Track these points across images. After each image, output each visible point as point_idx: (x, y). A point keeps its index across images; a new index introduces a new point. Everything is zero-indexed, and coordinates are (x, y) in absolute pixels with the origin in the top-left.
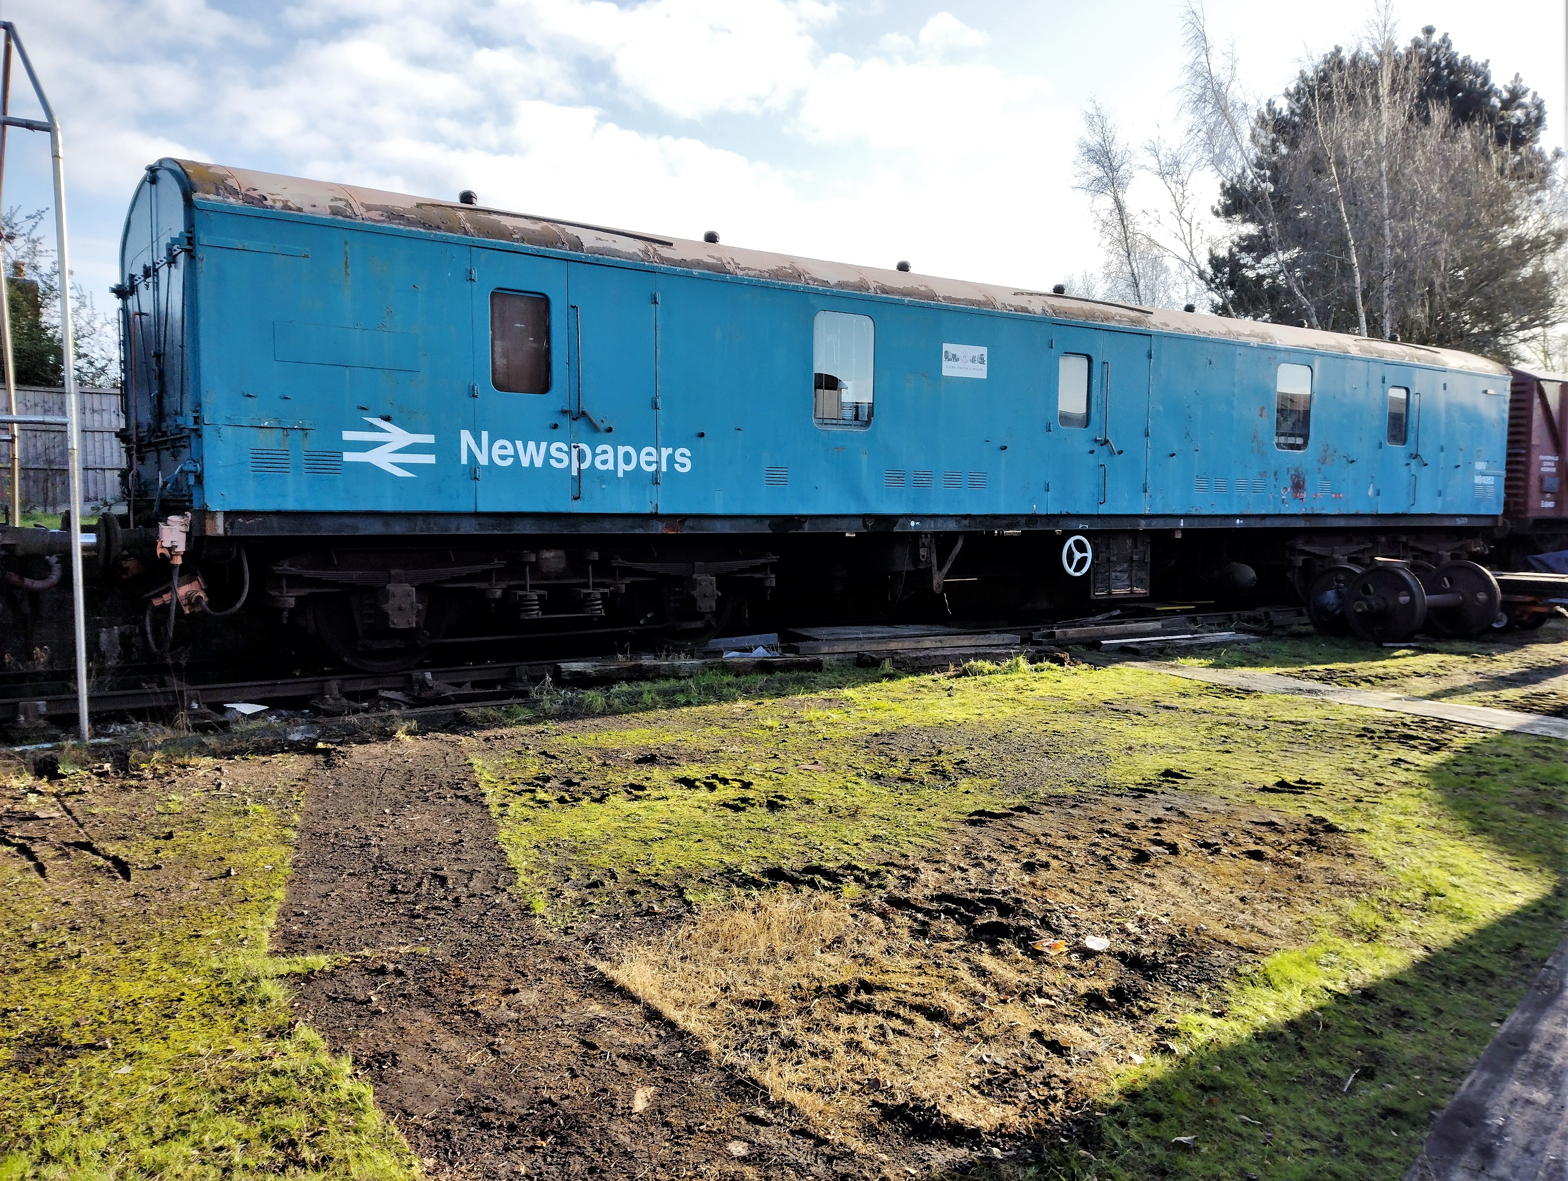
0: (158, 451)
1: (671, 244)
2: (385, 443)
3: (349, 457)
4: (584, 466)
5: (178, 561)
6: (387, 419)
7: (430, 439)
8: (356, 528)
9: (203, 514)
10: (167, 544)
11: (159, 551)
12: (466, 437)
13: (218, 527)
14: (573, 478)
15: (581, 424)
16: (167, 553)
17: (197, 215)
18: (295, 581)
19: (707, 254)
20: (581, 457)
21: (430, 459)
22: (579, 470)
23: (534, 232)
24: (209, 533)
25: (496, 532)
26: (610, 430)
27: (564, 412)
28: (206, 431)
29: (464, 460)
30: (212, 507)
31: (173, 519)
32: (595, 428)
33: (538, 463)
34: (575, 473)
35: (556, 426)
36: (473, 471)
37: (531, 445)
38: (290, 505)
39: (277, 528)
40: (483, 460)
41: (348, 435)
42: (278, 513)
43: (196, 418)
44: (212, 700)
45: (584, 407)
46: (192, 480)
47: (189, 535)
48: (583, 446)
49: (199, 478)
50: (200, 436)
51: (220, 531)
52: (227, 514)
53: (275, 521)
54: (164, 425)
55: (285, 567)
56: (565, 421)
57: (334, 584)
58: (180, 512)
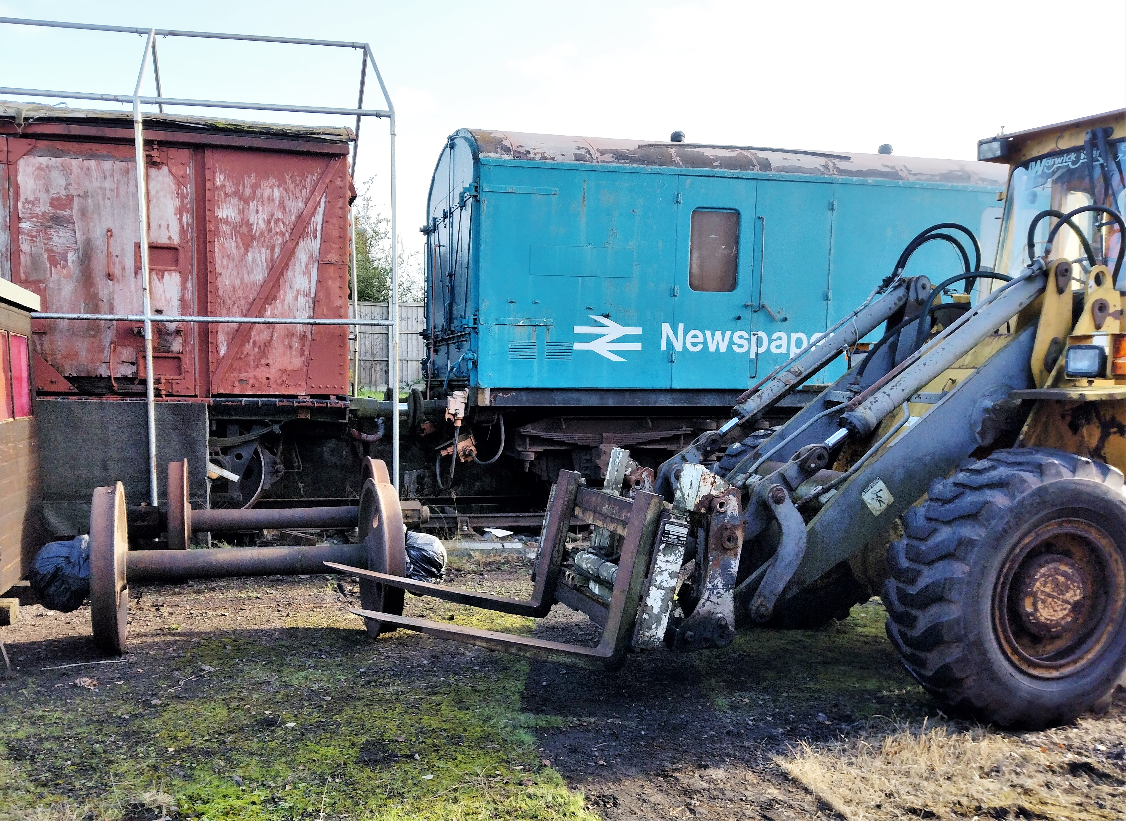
0: (448, 345)
1: (849, 158)
2: (603, 335)
3: (578, 346)
4: (761, 350)
5: (459, 424)
6: (607, 316)
7: (637, 331)
8: (580, 401)
9: (477, 390)
10: (452, 412)
11: (447, 416)
12: (666, 328)
13: (485, 400)
14: (751, 361)
15: (760, 316)
16: (452, 417)
17: (482, 169)
18: (535, 440)
19: (880, 164)
20: (759, 344)
21: (637, 347)
22: (757, 354)
23: (730, 158)
24: (480, 404)
25: (685, 405)
26: (785, 319)
27: (746, 306)
28: (481, 329)
29: (664, 347)
30: (482, 385)
31: (457, 393)
32: (771, 319)
33: (723, 349)
34: (753, 356)
35: (739, 318)
36: (670, 356)
37: (718, 334)
38: (535, 384)
39: (525, 401)
40: (678, 347)
41: (578, 330)
42: (526, 389)
43: (475, 320)
44: (475, 525)
45: (764, 302)
46: (470, 365)
47: (466, 405)
48: (761, 334)
49: (475, 363)
50: (477, 333)
51: (487, 403)
52: (492, 390)
53: (524, 395)
54: (453, 325)
55: (529, 430)
56: (746, 314)
57: (562, 443)
58: (461, 388)
